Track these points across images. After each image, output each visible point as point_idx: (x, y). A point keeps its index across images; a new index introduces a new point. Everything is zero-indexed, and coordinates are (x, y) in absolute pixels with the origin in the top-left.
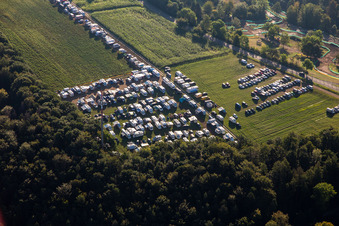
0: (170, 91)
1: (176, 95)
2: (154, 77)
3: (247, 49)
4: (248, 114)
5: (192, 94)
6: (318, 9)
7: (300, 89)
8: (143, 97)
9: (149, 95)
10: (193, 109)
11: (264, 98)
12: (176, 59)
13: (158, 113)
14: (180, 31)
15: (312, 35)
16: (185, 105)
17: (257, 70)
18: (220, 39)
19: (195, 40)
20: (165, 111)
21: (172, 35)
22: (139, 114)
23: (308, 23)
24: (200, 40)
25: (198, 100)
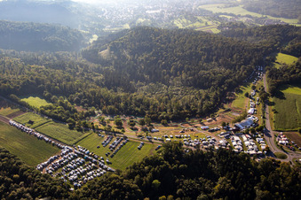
0: (80, 155)
1: (82, 156)
2: (71, 151)
3: (98, 129)
4: (112, 157)
5: (88, 154)
6: (113, 107)
7: (125, 141)
8: (70, 161)
9: (72, 159)
10: (91, 160)
11: (114, 148)
12: (75, 141)
13: (79, 166)
14: (71, 128)
15: (116, 118)
16: (87, 160)
17: (106, 137)
18: (87, 128)
19: (78, 130)
20: (81, 164)
21: (69, 130)
22: (72, 169)
23: (112, 113)
24: (79, 130)
25: (91, 156)
